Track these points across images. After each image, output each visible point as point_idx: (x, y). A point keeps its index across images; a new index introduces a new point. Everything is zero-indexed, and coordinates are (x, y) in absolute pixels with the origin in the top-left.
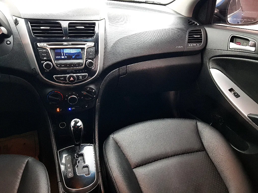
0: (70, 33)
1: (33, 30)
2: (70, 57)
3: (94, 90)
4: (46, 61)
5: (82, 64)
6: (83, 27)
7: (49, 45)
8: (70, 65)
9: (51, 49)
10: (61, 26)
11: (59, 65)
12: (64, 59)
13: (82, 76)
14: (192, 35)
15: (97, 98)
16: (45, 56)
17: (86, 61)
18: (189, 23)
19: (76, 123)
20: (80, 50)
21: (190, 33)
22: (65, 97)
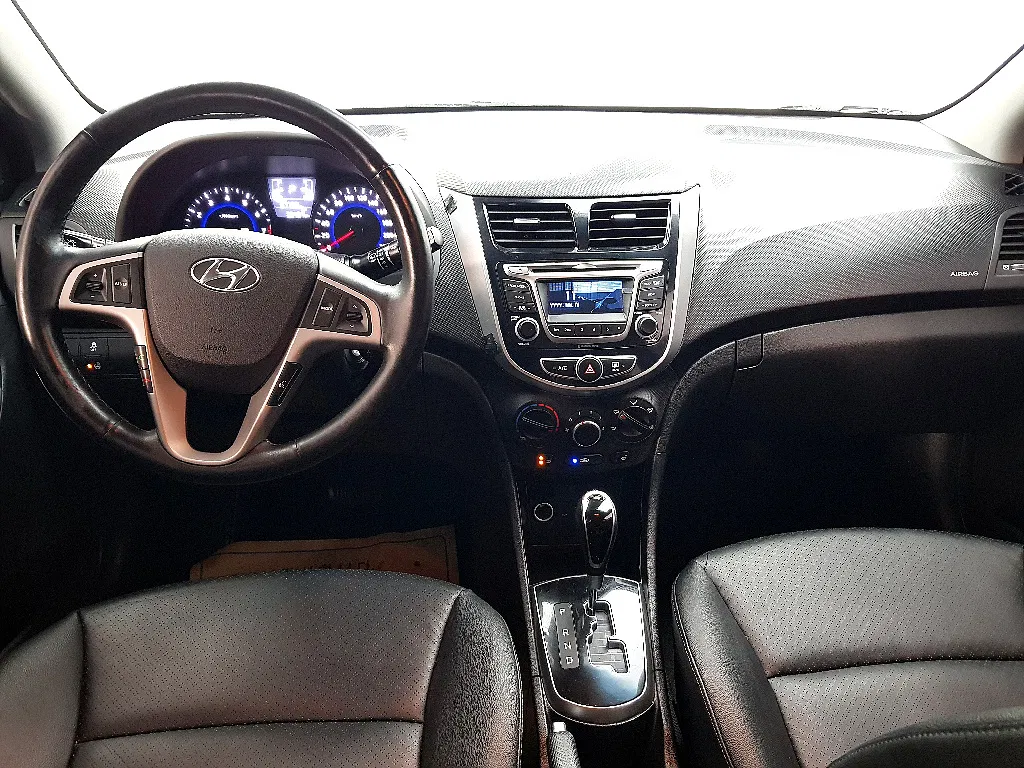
0: (594, 235)
1: (494, 226)
2: (587, 305)
3: (651, 406)
4: (523, 314)
5: (623, 327)
6: (633, 216)
7: (534, 271)
8: (588, 329)
9: (539, 281)
10: (569, 216)
11: (556, 327)
12: (573, 311)
13: (621, 362)
14: (1015, 232)
15: (658, 432)
16: (520, 303)
17: (635, 316)
18: (1009, 185)
19: (595, 503)
20: (617, 285)
21: (1008, 223)
22: (564, 423)
